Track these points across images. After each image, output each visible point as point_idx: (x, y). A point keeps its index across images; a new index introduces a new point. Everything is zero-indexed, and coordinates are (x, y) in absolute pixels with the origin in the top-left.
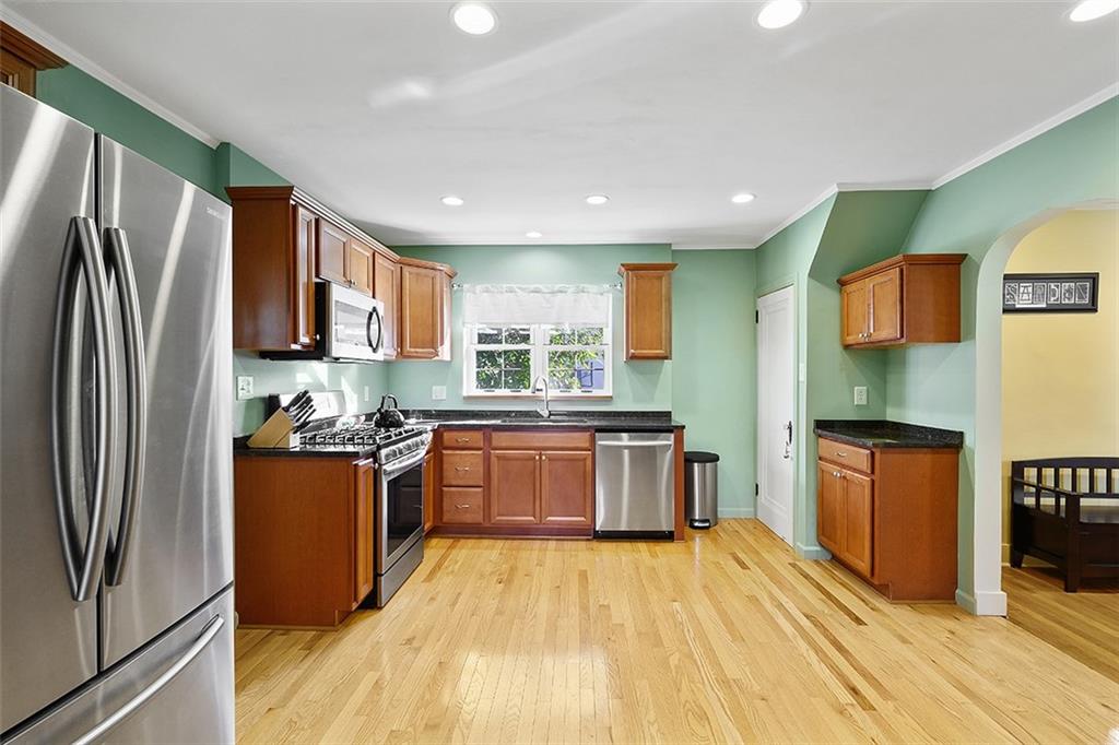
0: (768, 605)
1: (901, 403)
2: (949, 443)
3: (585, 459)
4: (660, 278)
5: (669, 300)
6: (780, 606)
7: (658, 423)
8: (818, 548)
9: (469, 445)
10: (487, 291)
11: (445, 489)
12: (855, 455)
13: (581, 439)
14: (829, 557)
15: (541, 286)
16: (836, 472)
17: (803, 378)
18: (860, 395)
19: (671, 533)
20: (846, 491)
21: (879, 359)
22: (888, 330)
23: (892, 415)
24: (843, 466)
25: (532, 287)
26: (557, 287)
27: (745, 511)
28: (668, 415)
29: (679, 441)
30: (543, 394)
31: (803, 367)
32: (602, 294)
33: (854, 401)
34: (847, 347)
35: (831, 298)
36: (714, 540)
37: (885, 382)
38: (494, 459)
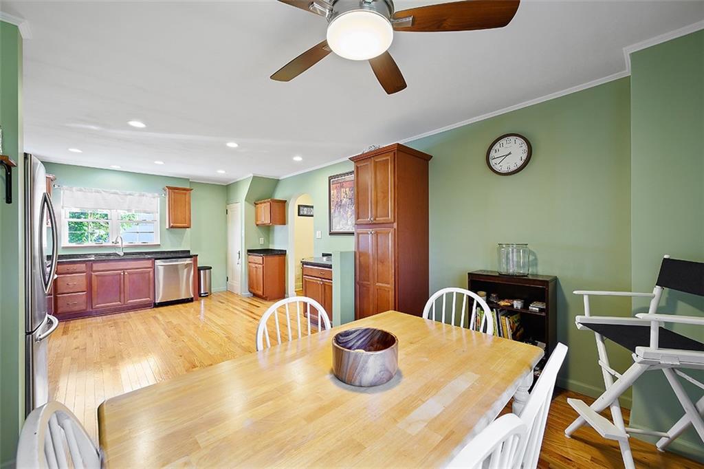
0: (231, 309)
1: (273, 243)
2: (282, 253)
3: (149, 272)
4: (186, 194)
5: (190, 204)
6: (236, 309)
7: (185, 254)
8: (249, 293)
9: (77, 271)
10: (81, 190)
11: (58, 296)
12: (258, 259)
13: (148, 264)
14: (252, 295)
15: (118, 191)
16: (254, 265)
17: (243, 235)
18: (262, 240)
19: (192, 299)
20: (256, 271)
21: (267, 229)
22: (267, 221)
23: (271, 247)
24: (256, 263)
25: (113, 191)
26: (128, 192)
27: (223, 288)
28: (189, 251)
29: (195, 261)
30: (120, 244)
31: (243, 231)
32: (154, 198)
33: (260, 243)
34: (257, 225)
35: (252, 208)
36: (210, 299)
37: (269, 236)
38: (94, 277)
